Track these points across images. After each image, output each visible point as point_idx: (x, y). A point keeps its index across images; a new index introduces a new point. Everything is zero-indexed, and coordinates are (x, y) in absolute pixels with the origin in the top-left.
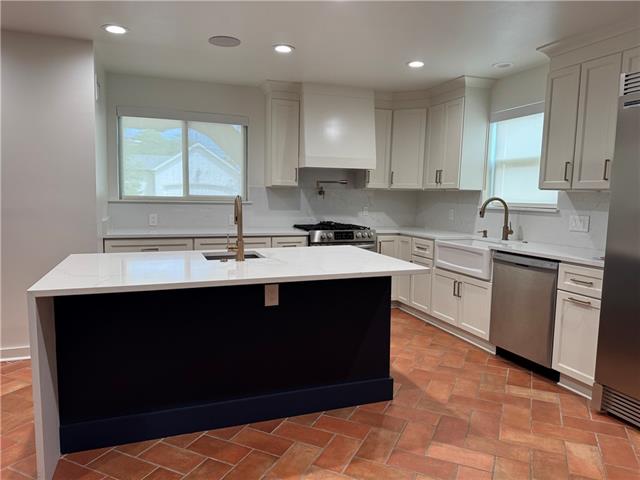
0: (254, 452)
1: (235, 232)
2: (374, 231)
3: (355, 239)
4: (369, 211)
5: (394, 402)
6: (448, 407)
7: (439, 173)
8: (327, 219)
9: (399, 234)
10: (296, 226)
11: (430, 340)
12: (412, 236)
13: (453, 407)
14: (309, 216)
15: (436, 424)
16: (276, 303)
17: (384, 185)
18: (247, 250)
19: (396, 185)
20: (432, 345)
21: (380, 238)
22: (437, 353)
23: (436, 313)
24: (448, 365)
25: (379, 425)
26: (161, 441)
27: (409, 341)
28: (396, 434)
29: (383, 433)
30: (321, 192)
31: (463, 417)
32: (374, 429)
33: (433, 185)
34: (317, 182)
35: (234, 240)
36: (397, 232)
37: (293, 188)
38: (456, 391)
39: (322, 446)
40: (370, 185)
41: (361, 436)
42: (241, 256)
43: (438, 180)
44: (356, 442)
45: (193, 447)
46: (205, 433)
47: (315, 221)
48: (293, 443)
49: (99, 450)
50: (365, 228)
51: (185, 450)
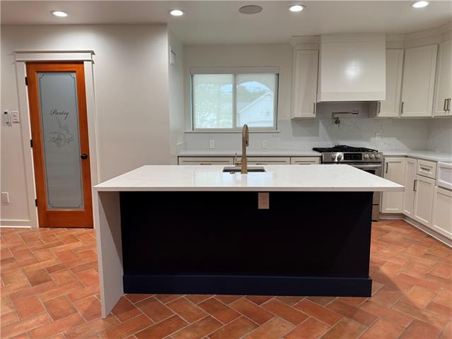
0: (243, 318)
1: (240, 153)
2: (381, 154)
3: (363, 160)
4: (381, 136)
5: (372, 299)
6: (424, 313)
7: (448, 101)
8: (342, 143)
9: (406, 156)
10: (315, 149)
11: (426, 250)
12: (417, 158)
13: (430, 314)
14: (326, 141)
15: (406, 326)
16: (267, 207)
17: (395, 114)
18: (250, 166)
19: (406, 114)
20: (426, 254)
21: (387, 160)
22: (429, 262)
23: (436, 227)
24: (437, 274)
25: (351, 317)
26: (184, 296)
27: (404, 249)
28: (364, 326)
29: (352, 324)
30: (337, 122)
31: (436, 325)
32: (345, 319)
33: (442, 113)
34: (333, 113)
35: (240, 159)
36: (405, 154)
37: (312, 119)
38: (437, 300)
39: (295, 324)
40: (381, 115)
41: (331, 323)
42: (245, 170)
43: (446, 108)
44: (326, 327)
45: (203, 305)
46: (214, 296)
47: (331, 146)
48: (273, 316)
49: (145, 295)
50: (373, 150)
51: (196, 306)
